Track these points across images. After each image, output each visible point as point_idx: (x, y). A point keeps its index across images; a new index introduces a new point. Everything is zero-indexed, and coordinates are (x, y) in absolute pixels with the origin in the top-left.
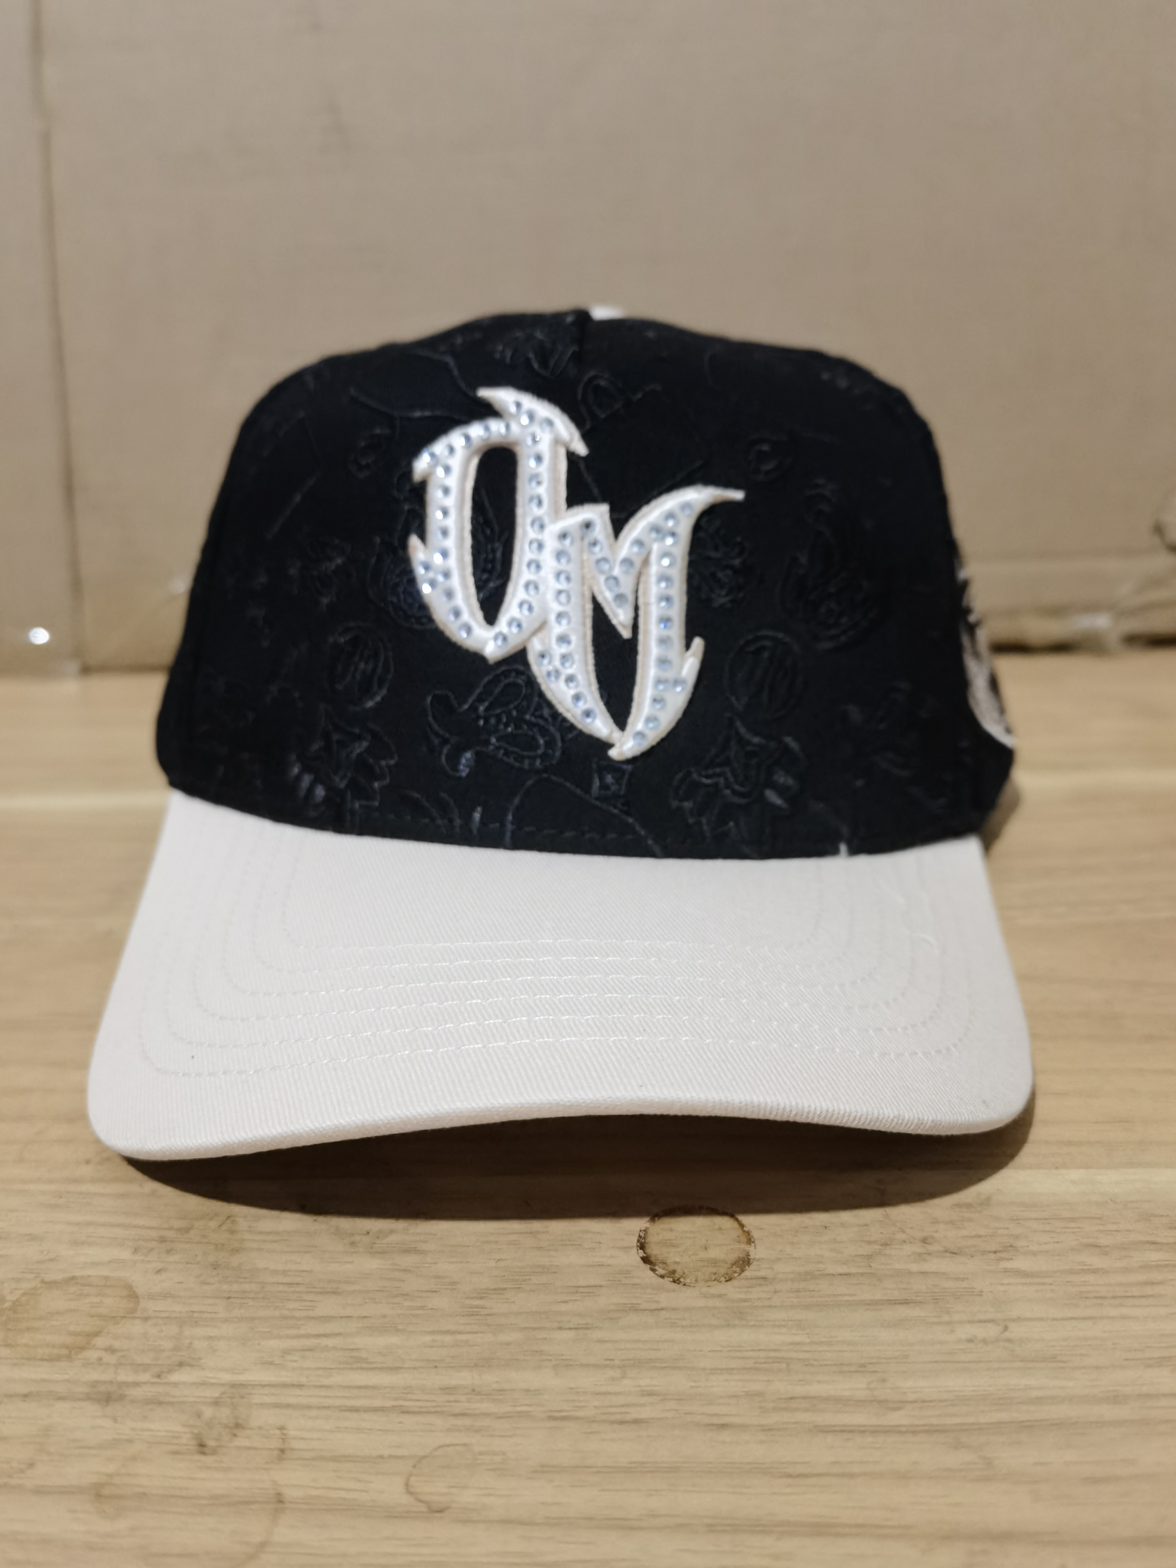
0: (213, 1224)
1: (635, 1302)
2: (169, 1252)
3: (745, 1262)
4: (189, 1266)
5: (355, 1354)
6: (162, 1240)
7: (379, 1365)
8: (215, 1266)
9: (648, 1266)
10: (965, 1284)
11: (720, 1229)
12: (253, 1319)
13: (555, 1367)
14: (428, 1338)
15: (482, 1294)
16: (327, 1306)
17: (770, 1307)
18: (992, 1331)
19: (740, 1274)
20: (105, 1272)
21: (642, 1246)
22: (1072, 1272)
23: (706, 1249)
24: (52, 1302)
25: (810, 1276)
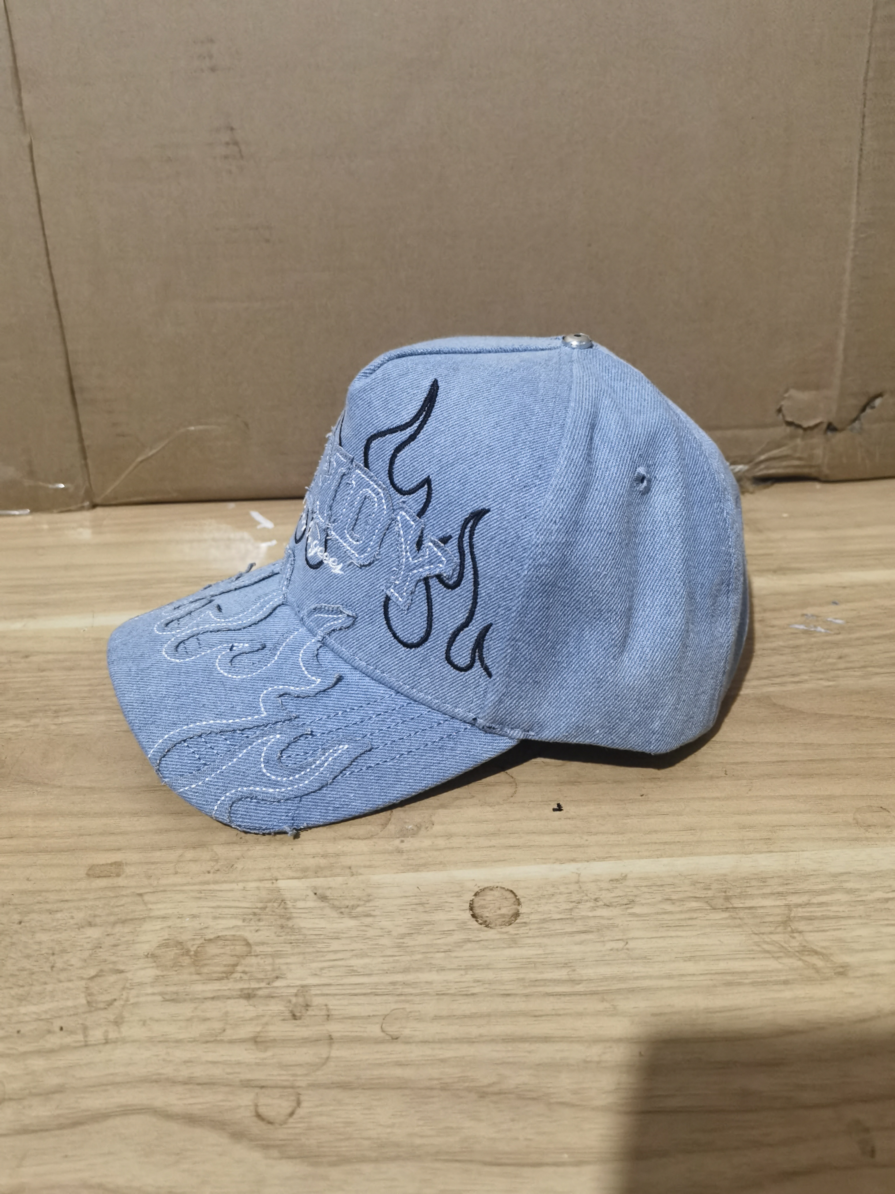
0: (276, 905)
1: (470, 937)
2: (259, 920)
3: (517, 915)
4: (270, 927)
5: (351, 968)
6: (255, 914)
7: (362, 973)
8: (282, 927)
9: (474, 919)
10: (611, 922)
11: (506, 898)
12: (304, 953)
13: (437, 971)
14: (381, 959)
15: (403, 936)
16: (335, 945)
17: (528, 937)
18: (621, 945)
19: (515, 921)
20: (233, 933)
21: (471, 908)
22: (658, 913)
23: (500, 909)
24: (212, 950)
25: (544, 921)
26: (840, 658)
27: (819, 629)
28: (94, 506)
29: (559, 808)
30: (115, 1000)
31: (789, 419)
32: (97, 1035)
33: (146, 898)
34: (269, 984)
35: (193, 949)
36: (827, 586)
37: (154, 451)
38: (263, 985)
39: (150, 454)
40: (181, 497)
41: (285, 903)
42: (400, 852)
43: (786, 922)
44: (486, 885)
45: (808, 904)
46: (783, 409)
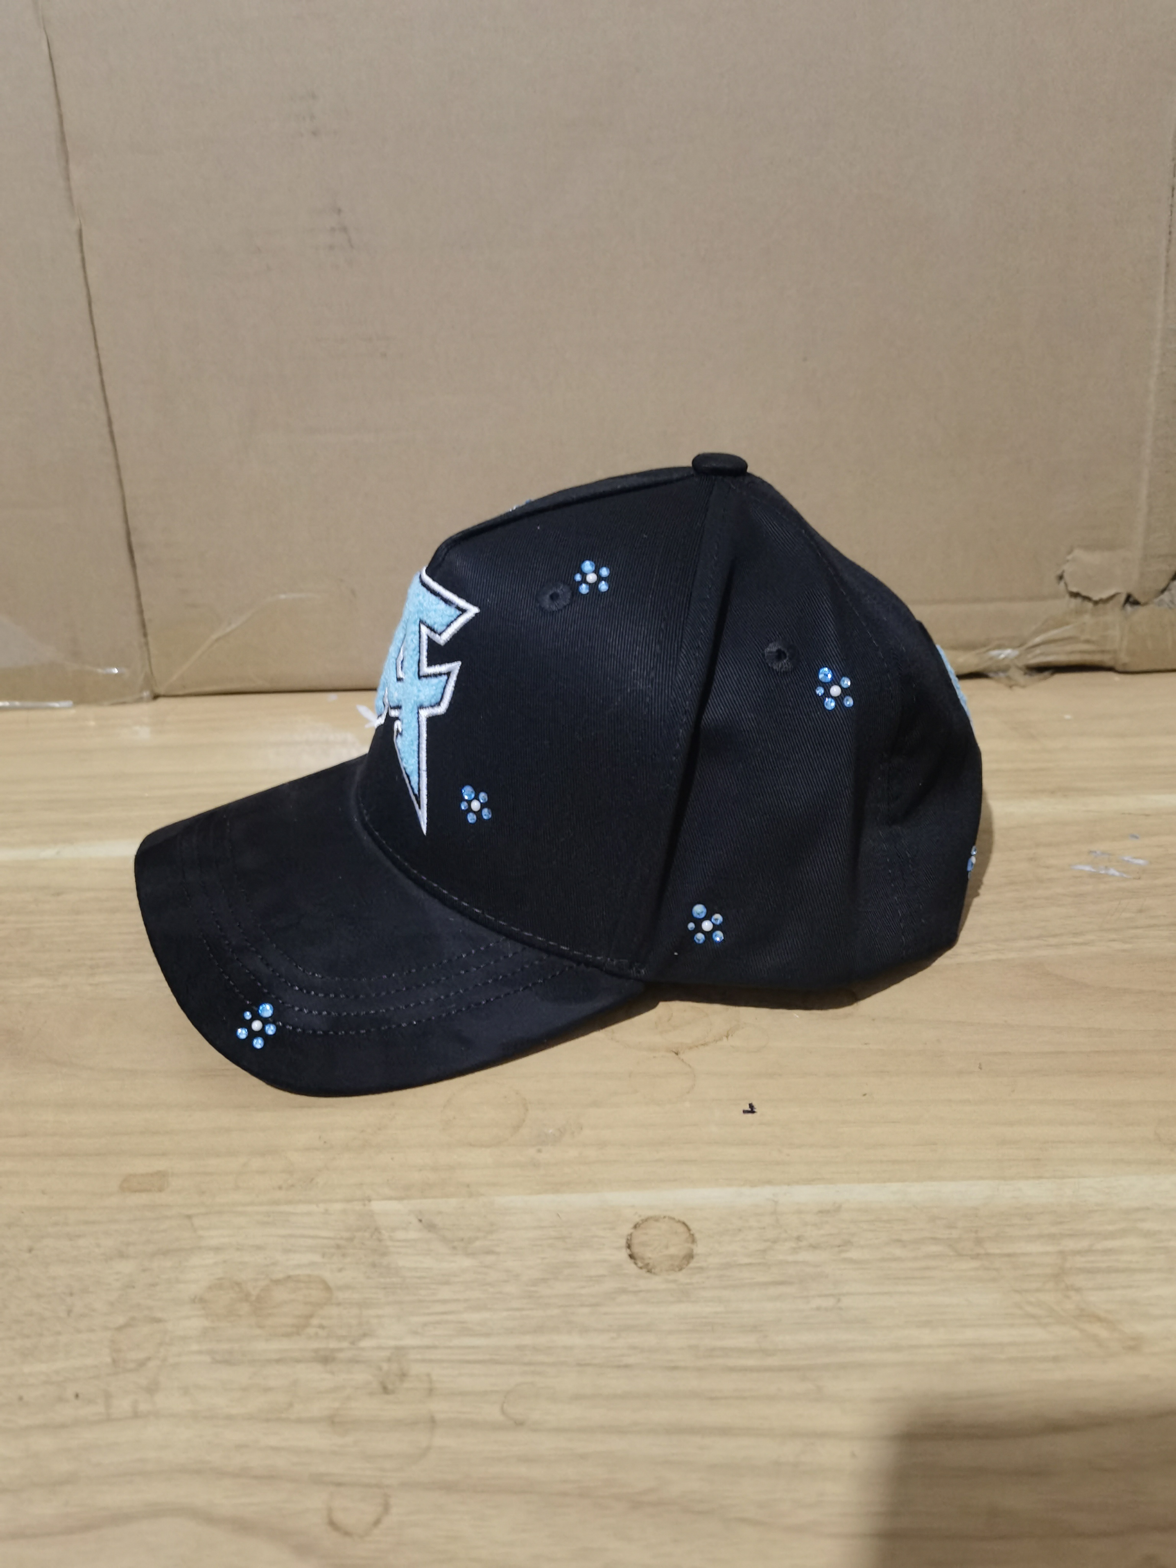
0: (367, 1235)
1: (626, 1286)
2: (344, 1255)
3: (690, 1256)
4: (358, 1266)
5: (466, 1325)
6: (338, 1247)
7: (478, 1333)
8: (374, 1265)
9: (632, 1261)
10: (818, 1270)
11: (676, 1233)
12: (402, 1303)
13: (580, 1331)
14: (505, 1314)
15: (535, 1282)
16: (445, 1293)
17: (704, 1288)
18: (831, 1302)
19: (687, 1265)
20: (307, 1272)
21: (629, 1247)
22: (882, 1260)
23: (667, 1247)
24: (280, 1294)
25: (728, 1266)
26: (1140, 911)
27: (1112, 871)
28: (156, 697)
29: (752, 1110)
30: (149, 1359)
31: (1074, 589)
32: (123, 1405)
33: (197, 1222)
34: (353, 1343)
35: (254, 1293)
36: (1123, 814)
37: (233, 626)
38: (345, 1344)
39: (228, 629)
40: (267, 686)
41: (380, 1233)
42: (536, 1165)
43: (1059, 1275)
44: (650, 1213)
45: (1089, 1251)
46: (1066, 576)
